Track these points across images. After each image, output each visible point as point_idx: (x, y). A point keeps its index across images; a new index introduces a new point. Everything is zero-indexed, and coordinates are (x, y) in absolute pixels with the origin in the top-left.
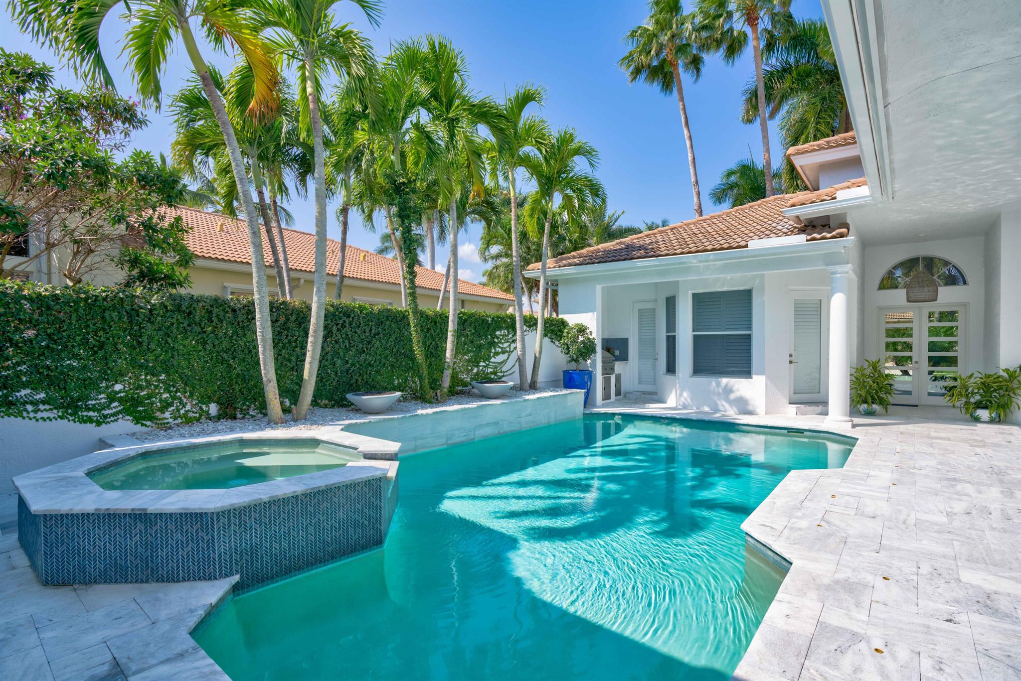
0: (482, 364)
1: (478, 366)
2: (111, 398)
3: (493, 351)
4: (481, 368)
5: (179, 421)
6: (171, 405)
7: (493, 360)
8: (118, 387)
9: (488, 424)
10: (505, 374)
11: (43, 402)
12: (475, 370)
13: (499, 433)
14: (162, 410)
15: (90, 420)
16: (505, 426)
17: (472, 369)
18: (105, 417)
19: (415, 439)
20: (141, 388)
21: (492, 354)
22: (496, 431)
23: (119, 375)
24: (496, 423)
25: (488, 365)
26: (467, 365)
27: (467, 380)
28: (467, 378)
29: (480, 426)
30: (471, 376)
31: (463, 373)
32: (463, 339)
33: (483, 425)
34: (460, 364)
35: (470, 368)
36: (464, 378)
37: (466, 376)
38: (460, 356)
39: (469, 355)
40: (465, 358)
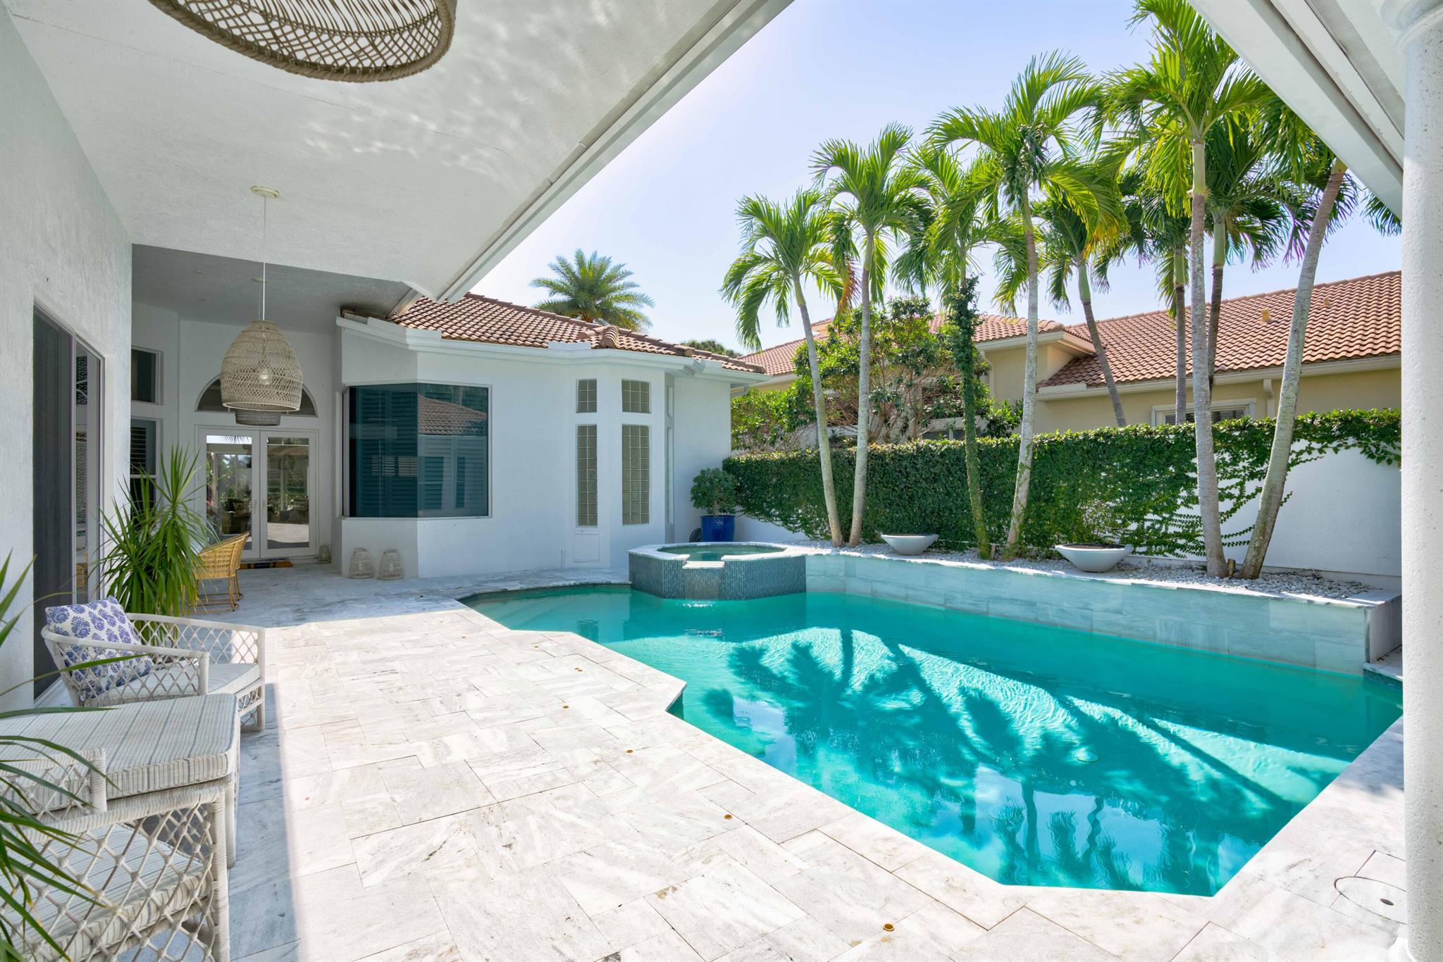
0: (1149, 516)
1: (1140, 519)
2: (798, 518)
3: (1184, 494)
4: (1147, 524)
5: (823, 537)
6: (819, 525)
7: (1182, 510)
8: (800, 511)
9: (1013, 601)
11: (778, 516)
12: (1133, 526)
13: (1036, 620)
14: (816, 528)
15: (790, 529)
16: (1050, 613)
17: (1124, 524)
18: (796, 528)
20: (807, 512)
21: (1179, 501)
22: (1032, 616)
23: (798, 505)
24: (1031, 604)
25: (1170, 519)
26: (1114, 517)
27: (1113, 540)
28: (1112, 537)
29: (999, 599)
30: (1123, 535)
31: (1104, 528)
32: (1103, 474)
33: (1004, 599)
34: (1095, 513)
35: (1119, 522)
36: (1105, 537)
37: (1111, 534)
38: (1097, 501)
39: (1118, 500)
40: (1108, 505)
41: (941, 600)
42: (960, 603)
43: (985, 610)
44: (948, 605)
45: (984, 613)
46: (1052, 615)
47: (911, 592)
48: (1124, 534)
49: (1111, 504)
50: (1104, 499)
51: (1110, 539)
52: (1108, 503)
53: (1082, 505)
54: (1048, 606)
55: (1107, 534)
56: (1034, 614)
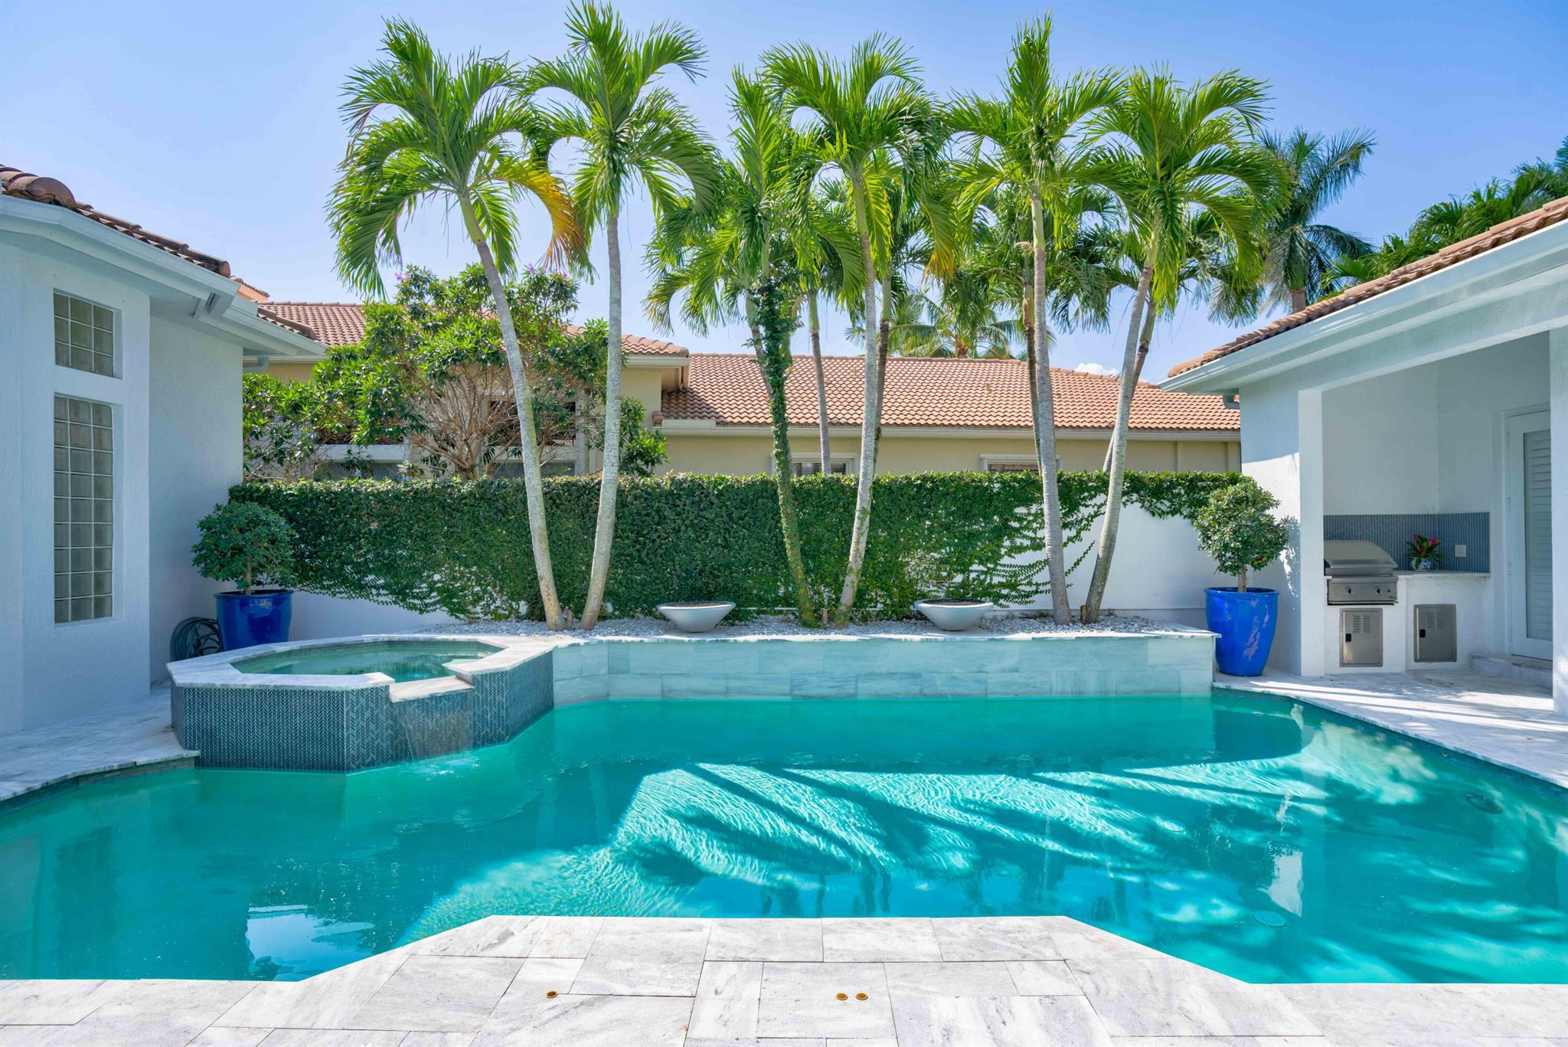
0: (975, 567)
1: (965, 570)
2: (432, 589)
3: (1007, 543)
4: (973, 575)
5: (489, 617)
6: (480, 599)
7: (1006, 560)
8: (437, 577)
9: (891, 675)
10: (1041, 588)
11: (383, 587)
12: (959, 578)
13: (921, 692)
14: (475, 603)
15: (414, 607)
16: (938, 683)
17: (950, 576)
18: (427, 605)
19: (727, 677)
20: (454, 579)
21: (1003, 551)
22: (916, 689)
24: (915, 676)
25: (994, 569)
26: (939, 569)
27: (938, 594)
28: (937, 591)
29: (872, 676)
30: (948, 588)
31: (928, 582)
32: (928, 523)
33: (880, 675)
34: (919, 566)
35: (944, 574)
36: (930, 591)
37: (936, 588)
38: (920, 553)
39: (943, 551)
40: (933, 557)
41: (786, 688)
42: (816, 687)
43: (852, 691)
44: (796, 692)
45: (851, 696)
46: (941, 685)
47: (734, 684)
48: (950, 587)
49: (936, 555)
50: (929, 550)
51: (935, 593)
52: (932, 554)
53: (904, 557)
54: (935, 675)
55: (932, 588)
56: (919, 687)
